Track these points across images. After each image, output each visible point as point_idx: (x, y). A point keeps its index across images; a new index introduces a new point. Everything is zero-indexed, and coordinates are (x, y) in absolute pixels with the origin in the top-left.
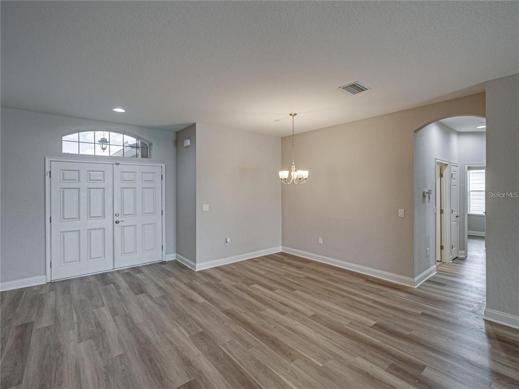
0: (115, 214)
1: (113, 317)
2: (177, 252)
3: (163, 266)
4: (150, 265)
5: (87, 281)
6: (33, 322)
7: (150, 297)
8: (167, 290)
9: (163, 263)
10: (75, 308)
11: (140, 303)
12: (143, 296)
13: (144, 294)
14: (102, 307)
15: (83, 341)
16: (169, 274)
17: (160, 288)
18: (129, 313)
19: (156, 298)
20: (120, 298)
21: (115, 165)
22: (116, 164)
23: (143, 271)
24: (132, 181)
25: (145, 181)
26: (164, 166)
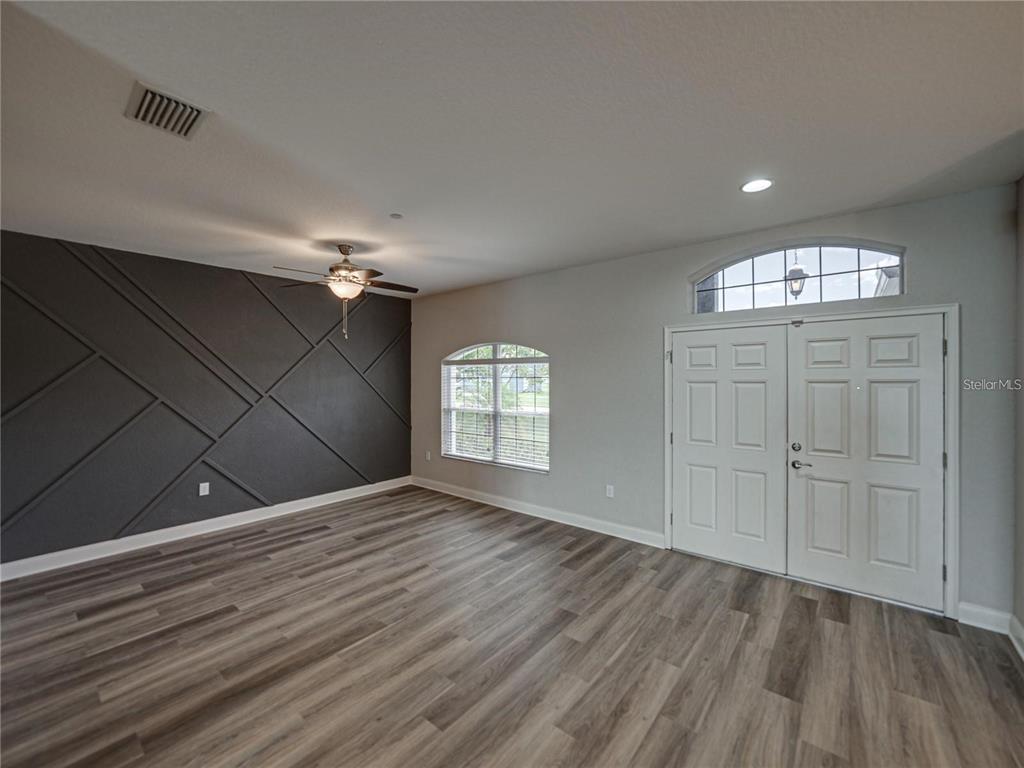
0: (791, 444)
1: (662, 713)
2: (1015, 613)
3: (934, 635)
4: (890, 606)
5: (717, 578)
6: (577, 616)
7: (794, 727)
8: (869, 745)
9: (944, 625)
10: (640, 630)
11: (748, 728)
12: (780, 707)
13: (786, 701)
14: (674, 664)
15: (562, 729)
16: (930, 678)
17: (852, 717)
18: (696, 735)
19: (805, 744)
20: (725, 667)
21: (793, 326)
22: (793, 323)
23: (853, 619)
24: (839, 362)
25: (879, 361)
26: (953, 311)
